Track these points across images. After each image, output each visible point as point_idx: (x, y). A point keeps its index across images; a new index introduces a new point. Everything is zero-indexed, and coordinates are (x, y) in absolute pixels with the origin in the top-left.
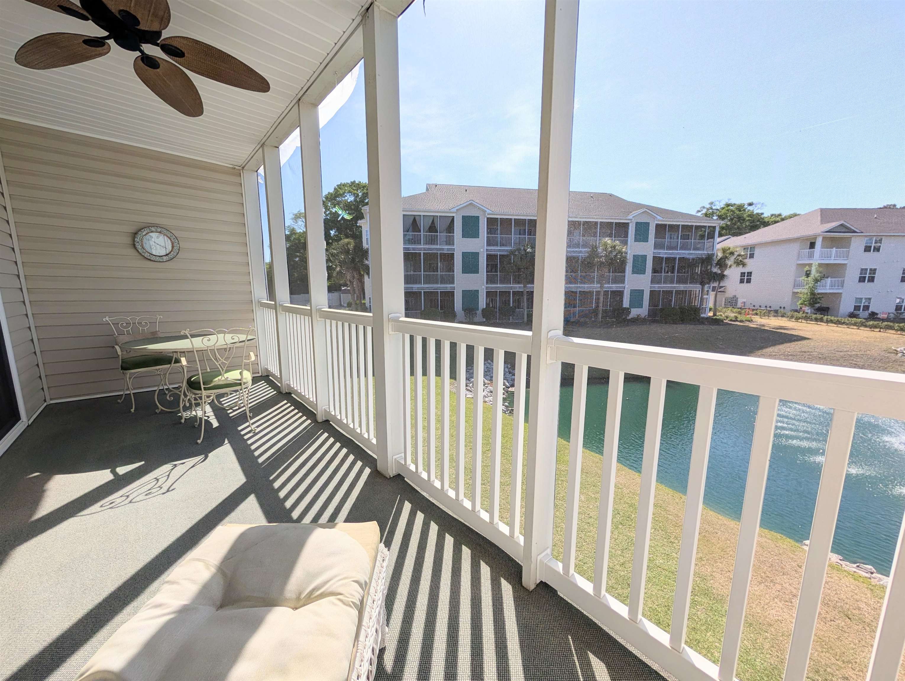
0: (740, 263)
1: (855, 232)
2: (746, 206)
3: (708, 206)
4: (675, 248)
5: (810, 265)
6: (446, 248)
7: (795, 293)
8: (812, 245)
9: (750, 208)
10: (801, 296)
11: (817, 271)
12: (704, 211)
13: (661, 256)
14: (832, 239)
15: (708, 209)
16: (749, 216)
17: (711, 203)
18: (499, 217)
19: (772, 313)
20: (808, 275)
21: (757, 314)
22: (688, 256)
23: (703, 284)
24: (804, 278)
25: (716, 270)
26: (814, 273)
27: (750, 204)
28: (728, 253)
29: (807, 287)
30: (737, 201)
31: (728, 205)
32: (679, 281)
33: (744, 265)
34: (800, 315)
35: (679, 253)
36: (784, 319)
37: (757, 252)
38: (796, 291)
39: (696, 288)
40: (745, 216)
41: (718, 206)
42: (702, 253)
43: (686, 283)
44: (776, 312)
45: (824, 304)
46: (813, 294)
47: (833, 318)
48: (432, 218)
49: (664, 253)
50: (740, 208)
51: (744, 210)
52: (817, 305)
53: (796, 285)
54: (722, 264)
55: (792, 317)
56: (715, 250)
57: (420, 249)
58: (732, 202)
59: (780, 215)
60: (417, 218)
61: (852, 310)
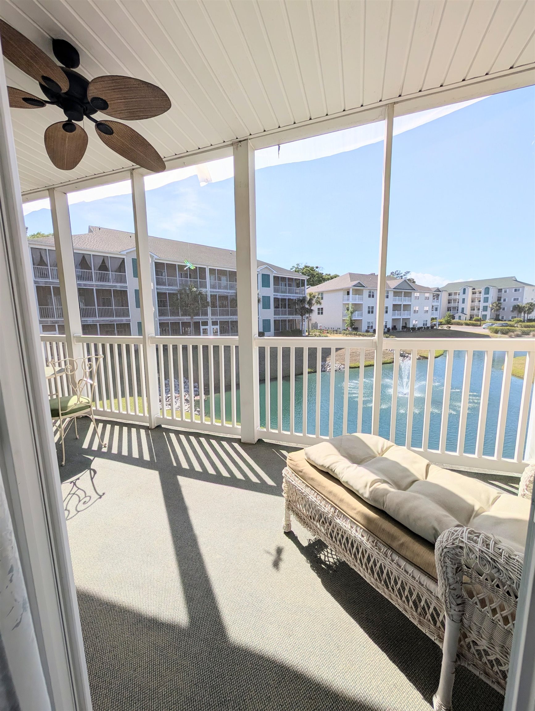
0: (319, 302)
1: (364, 287)
2: (315, 268)
3: (296, 266)
4: (285, 292)
5: (348, 304)
6: (119, 286)
7: (344, 320)
8: (348, 293)
9: (317, 270)
10: (346, 321)
11: (352, 308)
12: (294, 269)
13: (278, 297)
14: (357, 290)
15: (296, 268)
16: (317, 274)
17: (298, 265)
18: (165, 262)
19: (335, 332)
20: (348, 310)
21: (328, 333)
22: (292, 298)
23: (302, 315)
24: (346, 311)
25: (307, 306)
26: (350, 309)
27: (317, 268)
28: (312, 296)
29: (348, 316)
30: (311, 265)
31: (306, 267)
32: (289, 314)
33: (320, 304)
34: (347, 332)
35: (287, 296)
36: (341, 335)
37: (324, 296)
38: (344, 319)
39: (298, 317)
40: (315, 274)
41: (302, 266)
42: (300, 296)
43: (293, 315)
44: (337, 331)
45: (356, 325)
46: (351, 320)
47: (361, 333)
48: (103, 257)
49: (280, 295)
50: (312, 269)
51: (314, 271)
52: (353, 326)
53: (344, 316)
54: (310, 303)
55: (344, 333)
56: (306, 294)
57: (92, 285)
58: (308, 265)
59: (330, 275)
60: (86, 257)
61: (366, 328)
